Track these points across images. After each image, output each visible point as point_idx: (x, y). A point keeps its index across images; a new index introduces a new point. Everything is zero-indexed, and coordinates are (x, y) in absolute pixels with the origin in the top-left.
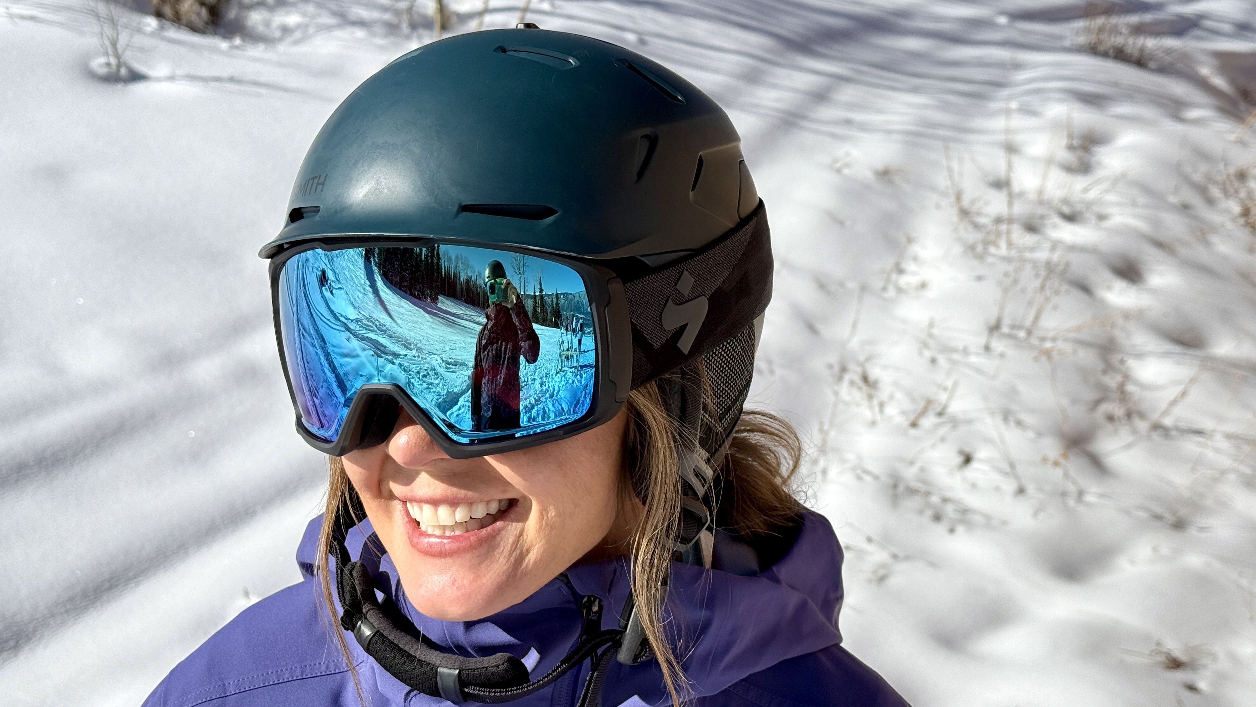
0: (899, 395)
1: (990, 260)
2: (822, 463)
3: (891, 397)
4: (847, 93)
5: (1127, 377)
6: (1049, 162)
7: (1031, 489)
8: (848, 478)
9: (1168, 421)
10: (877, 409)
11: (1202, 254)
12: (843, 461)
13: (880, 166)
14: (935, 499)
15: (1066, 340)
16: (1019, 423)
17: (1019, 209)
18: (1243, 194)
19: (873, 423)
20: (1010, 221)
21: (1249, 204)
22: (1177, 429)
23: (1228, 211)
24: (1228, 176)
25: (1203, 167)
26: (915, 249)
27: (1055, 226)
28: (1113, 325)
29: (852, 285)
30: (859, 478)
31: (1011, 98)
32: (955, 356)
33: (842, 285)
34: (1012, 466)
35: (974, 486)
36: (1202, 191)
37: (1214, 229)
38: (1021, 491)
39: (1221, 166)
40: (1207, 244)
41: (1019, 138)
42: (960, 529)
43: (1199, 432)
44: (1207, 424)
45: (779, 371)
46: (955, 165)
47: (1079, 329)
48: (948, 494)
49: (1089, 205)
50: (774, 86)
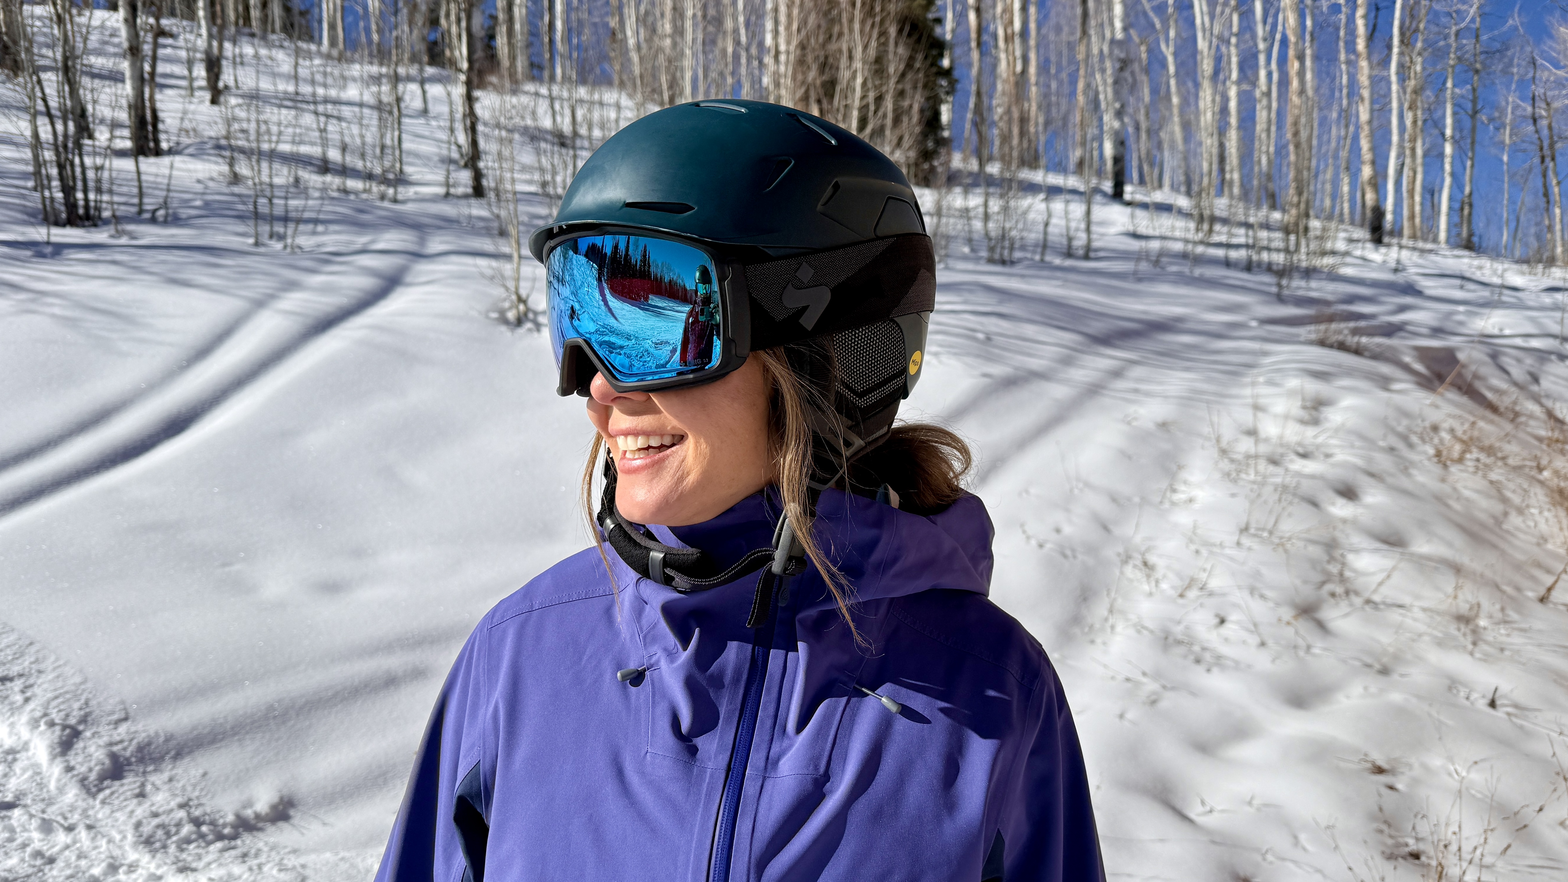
0: (1171, 575)
1: (1241, 483)
2: (1111, 621)
3: (1164, 576)
4: (1138, 371)
5: (1344, 564)
6: (1286, 417)
7: (1270, 643)
8: (1131, 632)
9: (1376, 598)
10: (1153, 584)
11: (1405, 482)
12: (1127, 620)
13: (1160, 419)
14: (1196, 648)
15: (1299, 539)
16: (1262, 597)
17: (1263, 449)
18: (1436, 441)
19: (1151, 594)
20: (1256, 457)
21: (1441, 448)
22: (1384, 603)
23: (1425, 453)
24: (1425, 428)
25: (1405, 422)
26: (1184, 475)
27: (1292, 461)
28: (1334, 528)
29: (1137, 500)
30: (1139, 632)
31: (1260, 375)
32: (1215, 550)
33: (1129, 499)
34: (1255, 625)
35: (1226, 640)
36: (1405, 438)
37: (1412, 464)
38: (1263, 644)
39: (1419, 421)
40: (1409, 475)
41: (1262, 401)
42: (1215, 670)
43: (1401, 606)
44: (1406, 600)
45: (1080, 557)
46: (1215, 419)
47: (1308, 531)
48: (1206, 645)
49: (1318, 447)
50: (1083, 367)
